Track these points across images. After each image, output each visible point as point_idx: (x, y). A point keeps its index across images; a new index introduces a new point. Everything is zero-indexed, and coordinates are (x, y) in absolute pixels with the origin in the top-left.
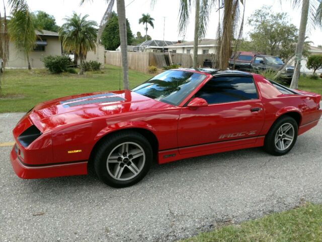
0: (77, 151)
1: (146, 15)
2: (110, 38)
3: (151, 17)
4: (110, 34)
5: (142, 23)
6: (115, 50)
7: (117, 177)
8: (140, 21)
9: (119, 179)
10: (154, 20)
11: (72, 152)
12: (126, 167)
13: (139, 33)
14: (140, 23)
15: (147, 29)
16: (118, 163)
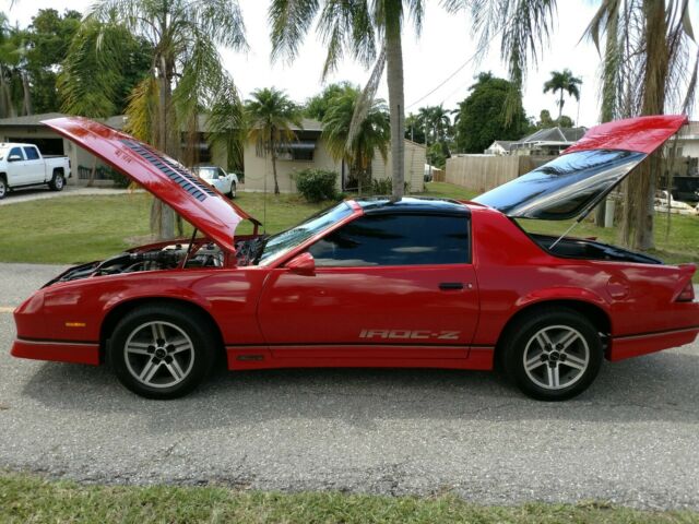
0: (76, 324)
1: (561, 72)
2: (475, 126)
3: (575, 76)
4: (476, 118)
5: (551, 90)
6: (482, 152)
7: (144, 379)
8: (547, 87)
9: (147, 382)
10: (580, 82)
11: (72, 325)
12: (163, 365)
13: (545, 114)
14: (545, 91)
15: (562, 103)
16: (149, 357)
